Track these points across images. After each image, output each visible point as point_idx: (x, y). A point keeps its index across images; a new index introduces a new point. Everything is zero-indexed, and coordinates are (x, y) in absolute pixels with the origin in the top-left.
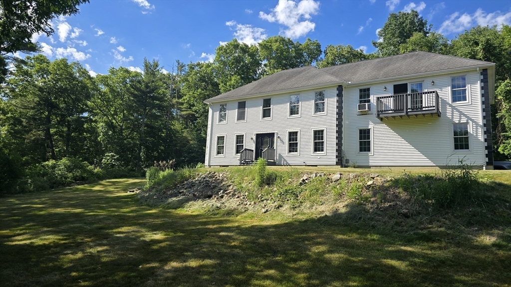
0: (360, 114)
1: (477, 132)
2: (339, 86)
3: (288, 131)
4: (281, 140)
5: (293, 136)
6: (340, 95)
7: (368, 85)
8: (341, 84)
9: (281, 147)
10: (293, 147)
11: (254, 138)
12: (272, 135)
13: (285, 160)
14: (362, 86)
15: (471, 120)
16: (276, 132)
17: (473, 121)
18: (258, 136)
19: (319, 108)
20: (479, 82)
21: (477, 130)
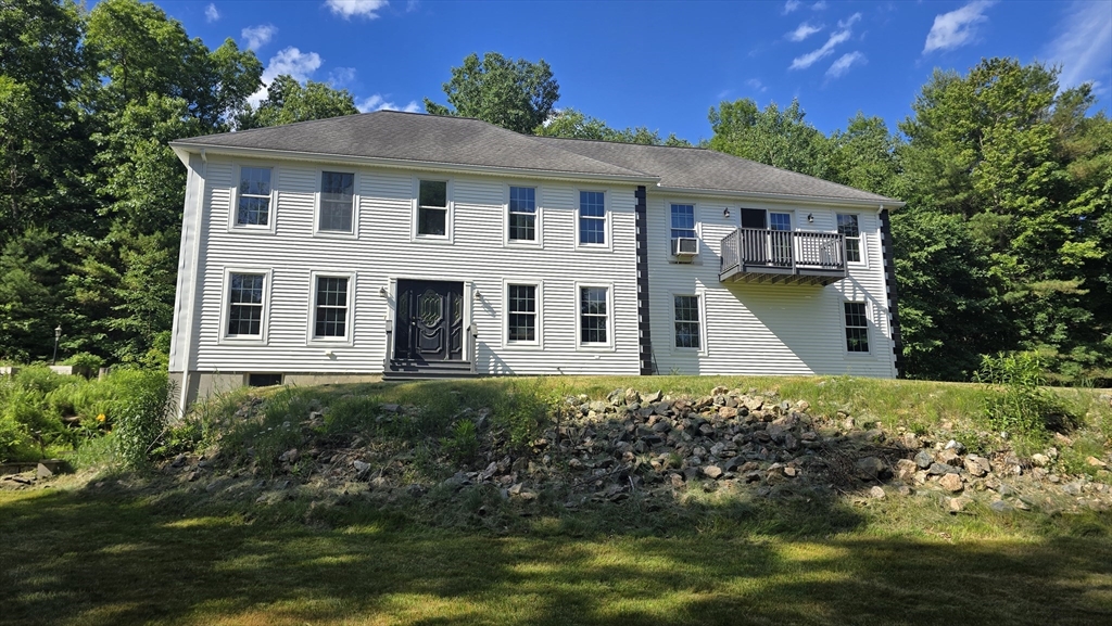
0: (675, 260)
1: (879, 321)
2: (639, 187)
3: (506, 282)
4: (488, 306)
5: (521, 297)
6: (641, 209)
7: (691, 198)
8: (642, 184)
9: (485, 323)
10: (521, 325)
11: (392, 290)
12: (456, 288)
13: (498, 360)
14: (687, 197)
15: (871, 298)
16: (471, 279)
17: (875, 302)
18: (403, 285)
19: (591, 232)
20: (879, 230)
21: (879, 317)
